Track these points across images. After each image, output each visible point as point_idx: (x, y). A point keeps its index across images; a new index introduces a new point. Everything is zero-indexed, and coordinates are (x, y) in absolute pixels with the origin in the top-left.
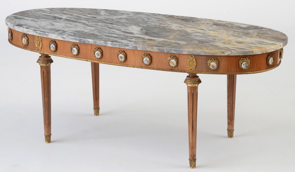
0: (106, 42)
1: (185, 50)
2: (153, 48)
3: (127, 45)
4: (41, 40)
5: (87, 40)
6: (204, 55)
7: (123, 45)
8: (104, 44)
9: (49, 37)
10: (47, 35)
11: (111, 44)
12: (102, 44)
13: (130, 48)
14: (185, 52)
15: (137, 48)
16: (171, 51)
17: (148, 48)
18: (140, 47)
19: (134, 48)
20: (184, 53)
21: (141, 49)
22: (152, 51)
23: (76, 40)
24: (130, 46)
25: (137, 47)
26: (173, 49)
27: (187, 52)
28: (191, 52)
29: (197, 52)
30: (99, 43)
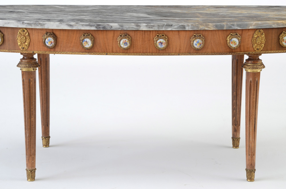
0: (139, 24)
1: (252, 23)
2: (208, 25)
3: (170, 25)
4: (29, 34)
5: (108, 25)
6: (276, 27)
7: (165, 26)
8: (135, 27)
9: (46, 27)
10: (41, 25)
11: (147, 26)
12: (132, 28)
13: (175, 28)
14: (251, 26)
15: (185, 28)
16: (232, 26)
17: (200, 26)
18: (188, 26)
19: (181, 28)
20: (250, 28)
21: (191, 28)
22: (207, 29)
23: (91, 26)
24: (175, 25)
25: (184, 26)
26: (235, 23)
27: (254, 26)
28: (260, 25)
29: (267, 25)
30: (127, 27)
